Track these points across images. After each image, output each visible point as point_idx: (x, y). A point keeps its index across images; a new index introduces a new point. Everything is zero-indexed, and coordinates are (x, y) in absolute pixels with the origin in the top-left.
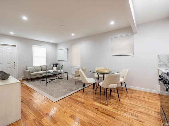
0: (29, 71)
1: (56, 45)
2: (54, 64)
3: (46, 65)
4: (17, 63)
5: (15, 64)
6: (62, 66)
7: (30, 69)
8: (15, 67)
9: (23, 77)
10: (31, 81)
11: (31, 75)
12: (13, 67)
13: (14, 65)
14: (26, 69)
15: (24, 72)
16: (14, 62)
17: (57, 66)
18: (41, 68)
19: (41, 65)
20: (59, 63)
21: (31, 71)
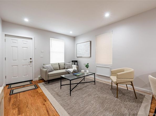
0: (47, 71)
1: (74, 38)
2: (73, 61)
3: (64, 62)
4: (33, 60)
5: (31, 60)
6: (88, 64)
7: (47, 67)
8: (31, 64)
9: (39, 76)
10: (49, 83)
11: (49, 76)
12: (29, 64)
13: (31, 62)
14: (43, 68)
15: (41, 70)
16: (31, 59)
17: (76, 63)
18: (59, 66)
19: (59, 63)
20: (78, 59)
21: (48, 70)
